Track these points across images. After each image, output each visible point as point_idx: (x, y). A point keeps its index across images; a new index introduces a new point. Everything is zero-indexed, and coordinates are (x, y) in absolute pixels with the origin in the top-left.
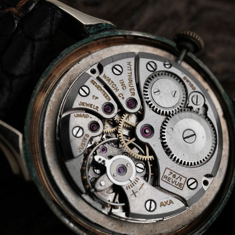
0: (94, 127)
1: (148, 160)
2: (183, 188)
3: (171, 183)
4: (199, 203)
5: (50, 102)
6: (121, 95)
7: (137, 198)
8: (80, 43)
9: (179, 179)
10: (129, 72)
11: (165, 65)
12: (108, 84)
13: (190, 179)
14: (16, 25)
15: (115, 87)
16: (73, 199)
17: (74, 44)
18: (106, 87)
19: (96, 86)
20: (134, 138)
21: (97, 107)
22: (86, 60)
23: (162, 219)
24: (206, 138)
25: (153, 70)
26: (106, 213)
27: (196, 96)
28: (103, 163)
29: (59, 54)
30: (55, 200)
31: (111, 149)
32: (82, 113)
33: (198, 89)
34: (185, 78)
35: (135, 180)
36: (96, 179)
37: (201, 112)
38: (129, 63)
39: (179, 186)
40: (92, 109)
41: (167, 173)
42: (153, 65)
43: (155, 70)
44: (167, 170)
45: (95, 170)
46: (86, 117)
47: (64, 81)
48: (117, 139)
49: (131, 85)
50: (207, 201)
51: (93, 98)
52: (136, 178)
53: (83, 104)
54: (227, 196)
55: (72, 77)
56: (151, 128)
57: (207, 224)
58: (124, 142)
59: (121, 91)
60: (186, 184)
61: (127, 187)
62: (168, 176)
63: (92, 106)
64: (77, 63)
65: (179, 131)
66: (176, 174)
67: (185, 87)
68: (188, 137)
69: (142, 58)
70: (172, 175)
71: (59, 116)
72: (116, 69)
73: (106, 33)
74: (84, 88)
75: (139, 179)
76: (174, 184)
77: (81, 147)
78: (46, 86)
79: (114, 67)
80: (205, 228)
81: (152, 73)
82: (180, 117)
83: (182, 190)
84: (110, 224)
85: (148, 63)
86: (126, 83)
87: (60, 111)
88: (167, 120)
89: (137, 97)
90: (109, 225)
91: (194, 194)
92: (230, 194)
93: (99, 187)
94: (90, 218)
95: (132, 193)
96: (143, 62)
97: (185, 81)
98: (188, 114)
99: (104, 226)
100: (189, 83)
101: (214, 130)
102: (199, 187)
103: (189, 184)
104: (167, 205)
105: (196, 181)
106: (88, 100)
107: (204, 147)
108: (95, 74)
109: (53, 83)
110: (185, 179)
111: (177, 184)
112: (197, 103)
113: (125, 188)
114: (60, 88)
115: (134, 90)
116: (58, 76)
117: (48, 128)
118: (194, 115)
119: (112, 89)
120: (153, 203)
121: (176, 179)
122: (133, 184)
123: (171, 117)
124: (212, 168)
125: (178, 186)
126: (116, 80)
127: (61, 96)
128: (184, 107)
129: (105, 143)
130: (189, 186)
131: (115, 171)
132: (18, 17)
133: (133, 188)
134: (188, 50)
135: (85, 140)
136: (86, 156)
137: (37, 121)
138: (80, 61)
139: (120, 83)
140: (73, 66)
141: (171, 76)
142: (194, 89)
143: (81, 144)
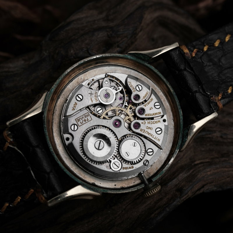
2: (76, 120)
3: (83, 116)
6: (144, 123)
7: (88, 94)
9: (82, 122)
10: (154, 137)
11: (147, 161)
13: (78, 128)
15: (150, 123)
19: (157, 113)
21: (145, 106)
22: (172, 125)
24: (92, 155)
25: (148, 151)
27: (119, 166)
28: (116, 89)
29: (181, 108)
31: (118, 103)
32: (147, 96)
33: (122, 171)
34: (133, 167)
35: (97, 99)
38: (159, 140)
39: (78, 119)
41: (89, 118)
43: (147, 153)
44: (91, 119)
46: (144, 97)
49: (146, 132)
51: (151, 107)
56: (117, 127)
60: (77, 124)
62: (87, 117)
63: (147, 104)
66: (85, 122)
69: (158, 150)
70: (86, 120)
72: (160, 131)
74: (159, 107)
75: (96, 101)
76: (81, 117)
81: (147, 149)
83: (75, 119)
84: (83, 78)
85: (153, 152)
86: (149, 131)
88: (116, 138)
89: (138, 131)
92: (51, 150)
95: (92, 93)
96: (156, 149)
97: (131, 166)
99: (84, 74)
100: (128, 168)
103: (75, 126)
104: (73, 106)
105: (74, 131)
106: (152, 104)
108: (162, 121)
110: (80, 125)
111: (80, 119)
112: (114, 164)
115: (143, 132)
119: (150, 121)
120: (80, 100)
121: (83, 120)
122: (96, 96)
125: (79, 118)
126: (154, 126)
129: (124, 101)
130: (74, 124)
131: (109, 92)
133: (94, 95)
135: (133, 89)
139: (151, 127)
141: (138, 160)
142: (124, 168)
143: (132, 85)
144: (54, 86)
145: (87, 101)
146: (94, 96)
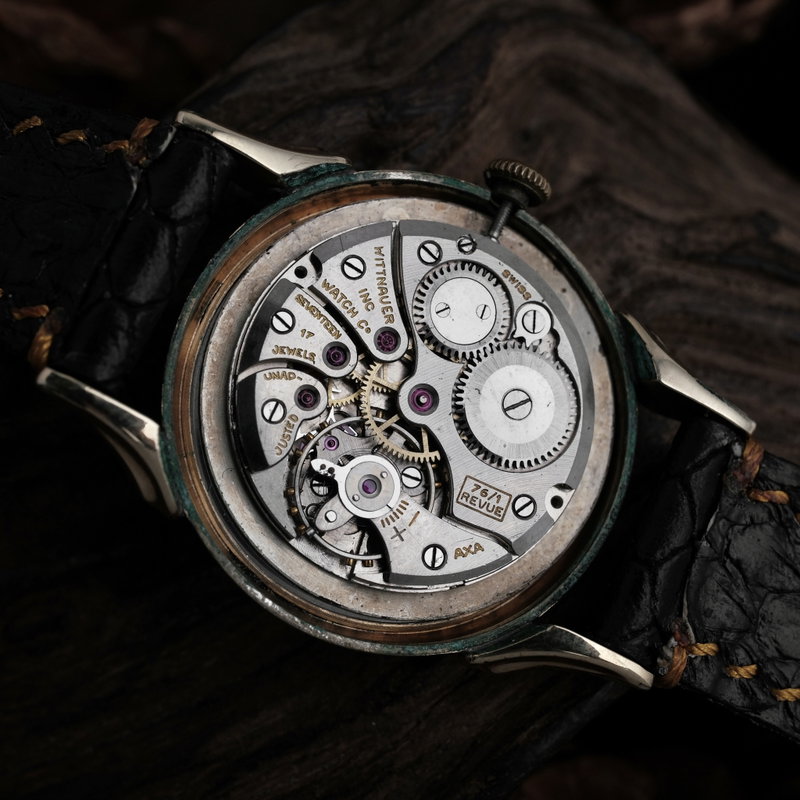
0: (307, 398)
1: (428, 460)
2: (503, 517)
3: (477, 507)
4: (544, 546)
5: (211, 346)
6: (363, 325)
7: (405, 542)
8: (271, 209)
9: (495, 498)
10: (381, 269)
11: (460, 247)
12: (334, 302)
13: (519, 497)
14: (135, 186)
15: (350, 308)
16: (271, 551)
17: (259, 212)
18: (330, 308)
19: (307, 308)
20: (396, 416)
21: (313, 355)
22: (285, 243)
23: (461, 583)
24: (556, 405)
25: (433, 260)
26: (344, 576)
27: (532, 313)
28: (329, 475)
30: (233, 551)
31: (349, 442)
32: (281, 371)
33: (536, 296)
34: (506, 273)
35: (400, 506)
36: (318, 507)
37: (546, 347)
38: (379, 250)
39: (496, 513)
40: (302, 359)
41: (469, 487)
42: (432, 248)
43: (438, 259)
44: (469, 481)
45: (315, 489)
46: (290, 379)
47: (239, 297)
48: (358, 418)
49: (384, 300)
50: (562, 540)
51: (303, 336)
52: (403, 502)
53: (281, 350)
54: (604, 531)
55: (256, 285)
56: (432, 393)
57: (556, 592)
58: (374, 425)
59: (362, 314)
60: (510, 508)
61: (382, 521)
62: (472, 494)
63: (302, 353)
64: (263, 252)
65: (493, 394)
66: (488, 488)
67: (508, 295)
68: (513, 407)
69: (407, 235)
70: (480, 490)
71: (231, 377)
72: (351, 265)
73: (331, 181)
74: (281, 314)
75: (407, 504)
76: (484, 510)
77: (283, 444)
78: (202, 308)
79: (345, 262)
80: (553, 599)
81: (430, 267)
82: (495, 363)
83: (501, 521)
84: (351, 597)
85: (422, 246)
86: (375, 295)
87: (233, 366)
88: (466, 373)
89: (398, 326)
90: (350, 600)
91: (528, 528)
92: (610, 527)
93: (322, 525)
94: (309, 588)
95: (395, 533)
96: (410, 243)
97: (506, 281)
98: (513, 354)
100: (515, 284)
102: (540, 513)
103: (517, 508)
104: (470, 555)
105: (532, 501)
106: (293, 340)
107: (552, 425)
108: (306, 278)
109: (217, 301)
110: (508, 497)
111: (490, 509)
112: (534, 329)
113: (378, 524)
114: (230, 313)
115: (392, 310)
116: (226, 282)
117: (209, 404)
118: (528, 356)
119: (343, 311)
120: (439, 551)
121: (489, 499)
122: (394, 513)
123: (475, 365)
124: (568, 471)
125: (492, 514)
126: (350, 290)
127: (234, 330)
128: (506, 339)
129: (334, 430)
130: (516, 513)
131: (355, 490)
132: (136, 168)
133: (397, 523)
135: (290, 427)
136: (294, 460)
137: (188, 386)
138: (271, 247)
139: (361, 296)
140: (256, 260)
141: (477, 272)
142: (527, 296)
143: (281, 437)
144: (440, 650)
145: (426, 528)
146: (397, 521)
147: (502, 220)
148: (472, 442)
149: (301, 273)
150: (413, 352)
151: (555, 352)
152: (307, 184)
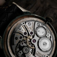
0: (21, 38)
8: (21, 16)
9: (40, 55)
10: (32, 25)
11: (42, 25)
12: (26, 27)
15: (28, 28)
19: (23, 27)
20: (31, 42)
21: (23, 33)
27: (48, 34)
33: (49, 32)
34: (46, 29)
37: (49, 38)
38: (33, 23)
43: (39, 25)
48: (26, 41)
51: (22, 30)
56: (35, 40)
58: (28, 43)
59: (29, 30)
62: (38, 54)
63: (21, 32)
66: (40, 53)
67: (46, 31)
68: (44, 44)
74: (20, 27)
78: (11, 25)
79: (29, 23)
85: (38, 23)
86: (31, 28)
88: (40, 39)
89: (33, 32)
96: (36, 23)
98: (46, 38)
101: (52, 43)
105: (45, 56)
107: (48, 47)
110: (42, 55)
112: (48, 36)
115: (33, 30)
128: (45, 36)
133: (28, 55)
134: (49, 22)
138: (21, 20)
140: (19, 21)
141: (43, 28)
147: (47, 23)
148: (39, 47)
149: (23, 23)
150: (34, 35)
151: (50, 39)
152: (26, 14)
